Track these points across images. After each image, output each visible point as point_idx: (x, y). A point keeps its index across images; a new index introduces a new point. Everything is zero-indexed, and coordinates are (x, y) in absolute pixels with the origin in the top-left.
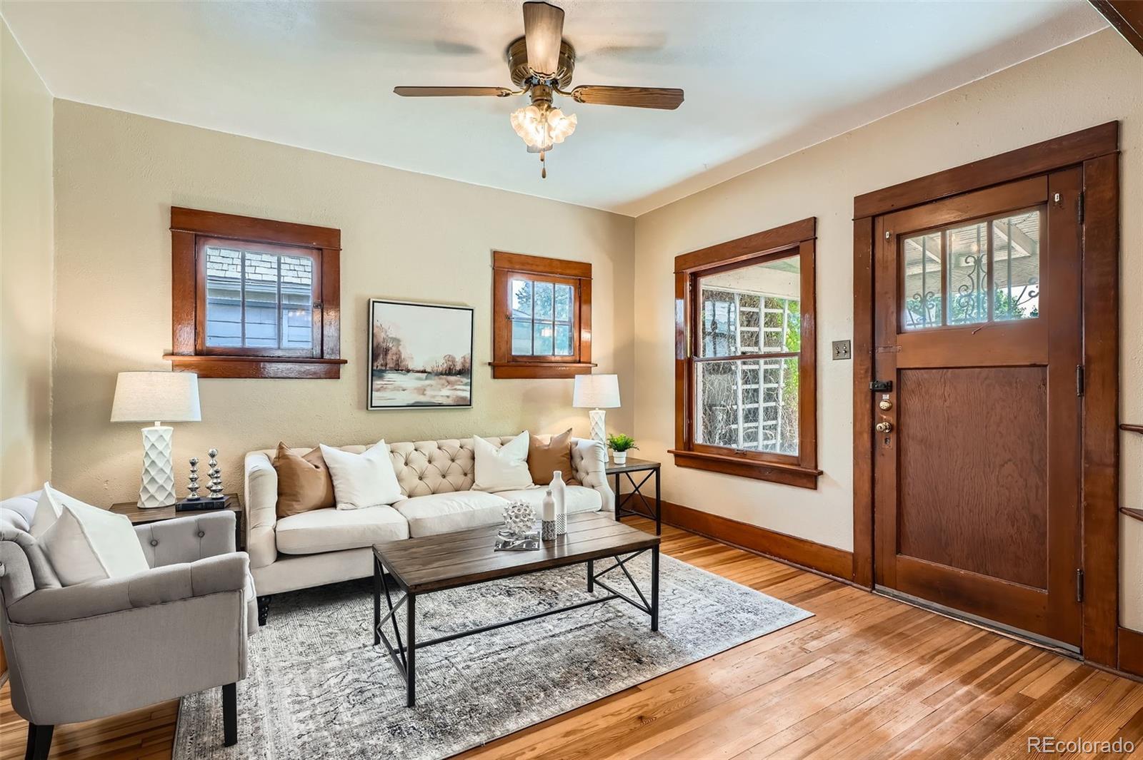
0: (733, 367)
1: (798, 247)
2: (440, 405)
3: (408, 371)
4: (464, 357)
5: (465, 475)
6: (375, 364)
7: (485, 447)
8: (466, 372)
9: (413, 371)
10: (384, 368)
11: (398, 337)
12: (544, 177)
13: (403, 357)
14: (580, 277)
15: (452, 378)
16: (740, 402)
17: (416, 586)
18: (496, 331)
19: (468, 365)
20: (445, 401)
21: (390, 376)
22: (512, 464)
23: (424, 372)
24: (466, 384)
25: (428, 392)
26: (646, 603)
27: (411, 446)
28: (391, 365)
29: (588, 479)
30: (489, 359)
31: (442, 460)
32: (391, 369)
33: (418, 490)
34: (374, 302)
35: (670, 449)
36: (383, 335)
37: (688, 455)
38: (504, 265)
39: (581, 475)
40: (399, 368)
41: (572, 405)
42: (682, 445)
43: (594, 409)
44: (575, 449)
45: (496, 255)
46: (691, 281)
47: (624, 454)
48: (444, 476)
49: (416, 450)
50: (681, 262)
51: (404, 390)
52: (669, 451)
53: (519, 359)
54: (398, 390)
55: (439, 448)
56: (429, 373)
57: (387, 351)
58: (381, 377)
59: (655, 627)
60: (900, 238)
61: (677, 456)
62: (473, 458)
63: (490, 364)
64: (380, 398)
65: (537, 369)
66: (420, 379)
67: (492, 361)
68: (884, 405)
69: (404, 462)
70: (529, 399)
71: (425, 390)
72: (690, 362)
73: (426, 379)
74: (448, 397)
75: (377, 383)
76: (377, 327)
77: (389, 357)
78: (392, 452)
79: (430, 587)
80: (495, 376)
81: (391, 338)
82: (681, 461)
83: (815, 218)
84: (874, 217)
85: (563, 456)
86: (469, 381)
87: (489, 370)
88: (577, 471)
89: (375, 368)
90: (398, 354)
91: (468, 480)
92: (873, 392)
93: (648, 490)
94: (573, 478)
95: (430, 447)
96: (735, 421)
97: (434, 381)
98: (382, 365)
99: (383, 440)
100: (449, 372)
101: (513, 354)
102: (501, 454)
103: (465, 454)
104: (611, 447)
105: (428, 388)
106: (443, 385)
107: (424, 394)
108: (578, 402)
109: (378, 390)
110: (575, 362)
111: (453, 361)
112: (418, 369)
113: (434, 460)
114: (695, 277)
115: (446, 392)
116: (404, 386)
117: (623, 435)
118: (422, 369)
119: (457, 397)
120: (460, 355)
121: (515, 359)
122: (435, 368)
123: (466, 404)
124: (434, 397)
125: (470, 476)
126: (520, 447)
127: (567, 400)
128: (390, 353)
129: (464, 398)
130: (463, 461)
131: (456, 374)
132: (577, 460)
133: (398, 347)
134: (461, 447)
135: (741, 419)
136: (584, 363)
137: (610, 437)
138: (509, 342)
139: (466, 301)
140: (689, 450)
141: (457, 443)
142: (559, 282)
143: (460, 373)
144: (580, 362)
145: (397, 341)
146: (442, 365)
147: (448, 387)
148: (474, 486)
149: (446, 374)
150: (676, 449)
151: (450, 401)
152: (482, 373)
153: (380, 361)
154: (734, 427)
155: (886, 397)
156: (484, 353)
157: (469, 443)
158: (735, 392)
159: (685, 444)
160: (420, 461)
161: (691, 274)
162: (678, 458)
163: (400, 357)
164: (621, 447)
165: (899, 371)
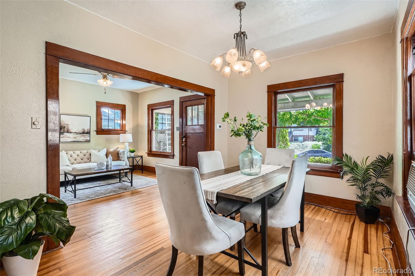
0: (165, 132)
1: (170, 106)
2: (81, 141)
3: (71, 133)
4: (88, 129)
5: (88, 159)
6: (61, 131)
7: (93, 152)
8: (88, 133)
9: (72, 133)
10: (63, 132)
11: (68, 124)
12: (105, 93)
13: (69, 129)
14: (123, 108)
15: (84, 135)
16: (167, 141)
17: (76, 175)
18: (98, 122)
19: (89, 131)
20: (82, 141)
21: (65, 134)
22: (101, 156)
23: (76, 133)
24: (89, 136)
25: (77, 138)
26: (130, 181)
27: (72, 152)
28: (66, 131)
29: (122, 159)
30: (95, 129)
31: (81, 156)
32: (66, 132)
33: (74, 163)
34: (60, 114)
35: (146, 152)
36: (63, 123)
37: (151, 153)
38: (99, 105)
39: (121, 158)
40: (68, 132)
41: (119, 141)
42: (149, 151)
43: (126, 142)
44: (119, 152)
45: (97, 102)
46: (151, 111)
47: (133, 154)
48: (82, 160)
49: (74, 153)
50: (149, 106)
51: (70, 138)
52: (146, 153)
53: (104, 130)
54: (68, 138)
55: (80, 153)
56: (77, 133)
57: (64, 127)
58: (63, 134)
59: (132, 185)
60: (186, 107)
61: (148, 154)
62: (91, 155)
63: (96, 131)
64: (63, 140)
65: (109, 132)
66: (75, 135)
67: (96, 130)
68: (184, 140)
69: (70, 156)
70: (107, 140)
71: (76, 138)
72: (151, 131)
73: (77, 135)
74: (83, 139)
75: (61, 136)
76: (62, 121)
77: (65, 129)
78: (66, 154)
79: (79, 175)
80: (97, 134)
81: (66, 124)
82: (149, 155)
83: (173, 100)
84: (182, 102)
85: (116, 154)
86: (89, 135)
87: (95, 132)
88: (120, 157)
89: (61, 132)
90: (68, 128)
91: (89, 160)
92: (182, 138)
93: (140, 163)
94: (119, 159)
95: (78, 152)
96: (166, 146)
97: (79, 135)
98: (63, 131)
99: (64, 150)
100: (83, 133)
101: (103, 128)
102: (98, 154)
103: (88, 154)
104: (129, 152)
105: (77, 137)
106: (82, 136)
107: (76, 139)
108: (121, 141)
109: (62, 138)
110: (121, 130)
111: (85, 130)
112: (74, 132)
113: (79, 155)
114: (152, 110)
115: (82, 138)
116: (70, 137)
117: (133, 149)
118: (75, 132)
119: (86, 139)
120: (86, 128)
121: (103, 130)
122: (79, 132)
123: (89, 141)
124: (79, 139)
125: (89, 159)
126: (104, 152)
127: (118, 141)
128: (65, 128)
129: (88, 140)
130: (87, 156)
131: (85, 134)
132: (119, 155)
133: (68, 126)
134: (87, 152)
135: (167, 145)
136: (123, 131)
137: (129, 149)
138: (101, 125)
139: (88, 115)
140: (151, 152)
141: (86, 151)
142: (116, 110)
143: (87, 133)
144: (123, 130)
145: (68, 125)
146: (81, 131)
147: (83, 137)
148: (91, 162)
149: (82, 133)
150: (148, 152)
151: (84, 141)
152: (93, 133)
153: (63, 130)
154: (166, 147)
155: (184, 139)
156: (94, 128)
157: (89, 151)
158: (166, 138)
159: (150, 151)
160: (75, 156)
161: (151, 109)
162: (148, 155)
163: (68, 129)
164: (132, 152)
165: (186, 133)
